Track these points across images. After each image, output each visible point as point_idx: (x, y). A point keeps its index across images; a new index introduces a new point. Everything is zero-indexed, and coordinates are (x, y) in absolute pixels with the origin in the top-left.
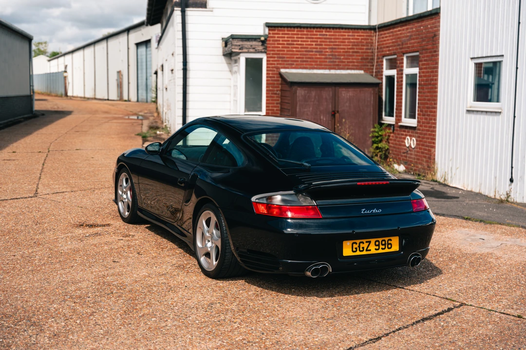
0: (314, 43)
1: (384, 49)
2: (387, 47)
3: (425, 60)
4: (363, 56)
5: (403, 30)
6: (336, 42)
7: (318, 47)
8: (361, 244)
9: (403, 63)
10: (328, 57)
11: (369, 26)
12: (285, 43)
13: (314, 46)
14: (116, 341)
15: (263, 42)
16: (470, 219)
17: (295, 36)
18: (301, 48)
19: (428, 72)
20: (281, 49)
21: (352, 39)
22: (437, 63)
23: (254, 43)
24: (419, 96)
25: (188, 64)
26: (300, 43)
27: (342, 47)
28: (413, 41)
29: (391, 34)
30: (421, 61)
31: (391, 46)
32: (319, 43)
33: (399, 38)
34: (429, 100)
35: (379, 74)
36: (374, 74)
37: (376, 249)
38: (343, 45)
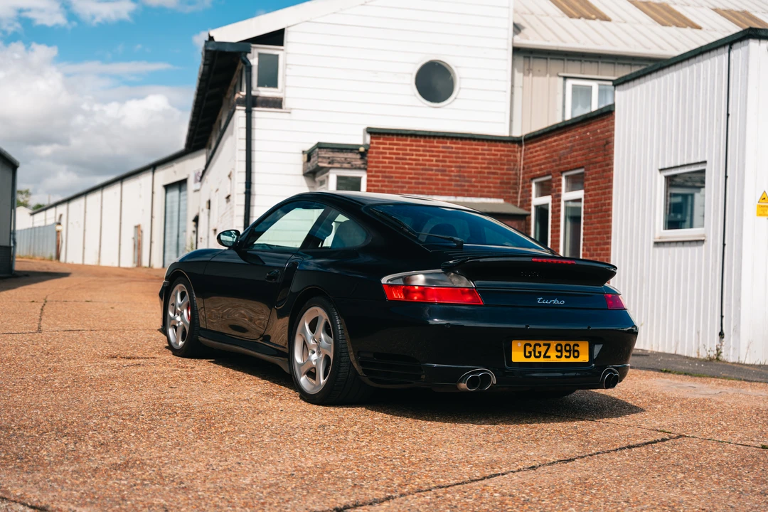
0: (434, 159)
1: (534, 169)
2: (538, 165)
3: (593, 179)
4: (503, 179)
5: (561, 139)
6: (465, 158)
7: (440, 164)
8: (537, 347)
9: (560, 185)
10: (454, 178)
11: (510, 137)
12: (394, 156)
13: (434, 163)
14: (193, 452)
15: (363, 155)
16: (670, 372)
17: (408, 148)
18: (416, 164)
19: (598, 194)
20: (387, 165)
21: (488, 155)
22: (611, 181)
23: (350, 155)
24: (584, 229)
25: (252, 186)
26: (414, 157)
27: (473, 165)
28: (575, 153)
29: (544, 147)
30: (588, 180)
31: (544, 164)
32: (441, 158)
33: (555, 151)
34: (599, 233)
35: (526, 203)
36: (519, 204)
37: (557, 357)
38: (475, 163)
